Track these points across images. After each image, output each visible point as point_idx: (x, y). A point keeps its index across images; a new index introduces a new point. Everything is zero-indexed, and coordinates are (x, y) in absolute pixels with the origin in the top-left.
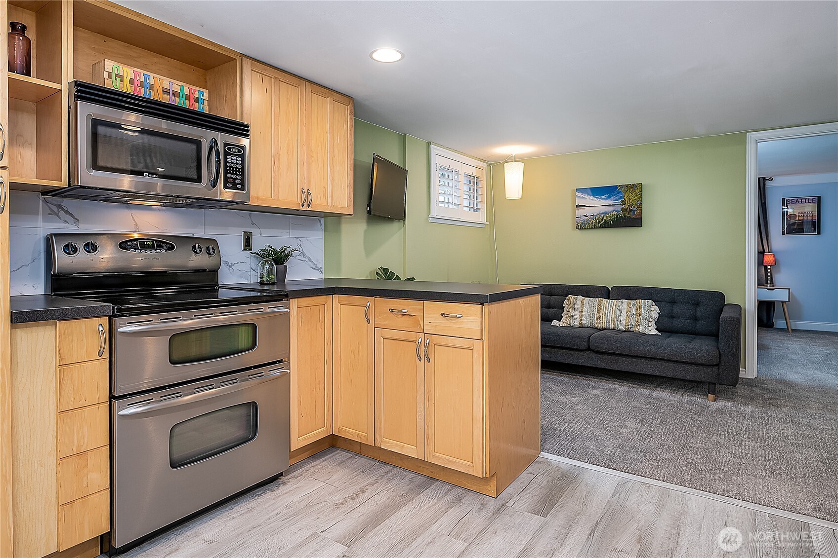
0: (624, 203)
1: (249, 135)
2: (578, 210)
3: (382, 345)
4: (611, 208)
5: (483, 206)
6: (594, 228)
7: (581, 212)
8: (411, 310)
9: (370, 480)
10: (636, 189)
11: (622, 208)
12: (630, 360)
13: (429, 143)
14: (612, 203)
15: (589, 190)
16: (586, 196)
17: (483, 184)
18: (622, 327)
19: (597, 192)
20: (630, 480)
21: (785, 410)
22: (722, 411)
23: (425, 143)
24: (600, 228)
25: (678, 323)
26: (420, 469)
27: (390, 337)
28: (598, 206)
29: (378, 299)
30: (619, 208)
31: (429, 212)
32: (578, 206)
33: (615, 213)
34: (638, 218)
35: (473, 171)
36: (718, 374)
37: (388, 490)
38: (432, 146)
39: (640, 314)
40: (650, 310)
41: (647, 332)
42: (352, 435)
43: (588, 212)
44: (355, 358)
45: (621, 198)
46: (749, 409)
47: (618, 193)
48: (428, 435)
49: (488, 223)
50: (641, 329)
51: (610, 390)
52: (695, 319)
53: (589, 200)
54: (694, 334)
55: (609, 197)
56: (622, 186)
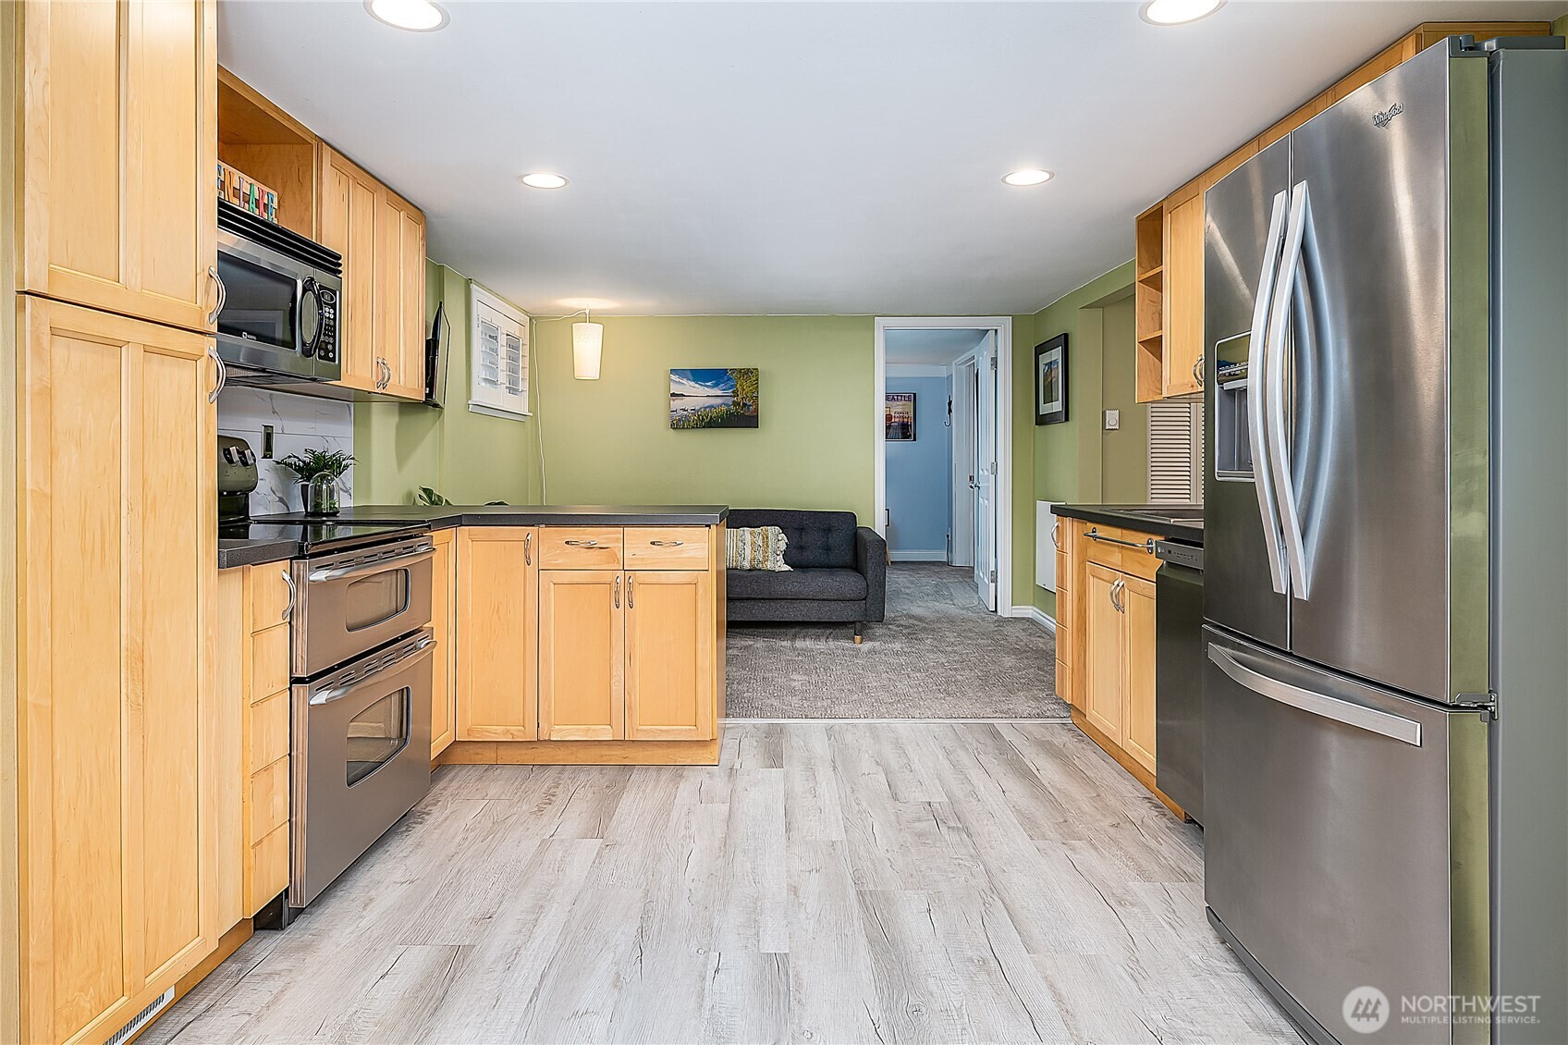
0: (735, 394)
1: (340, 272)
2: (674, 400)
3: (551, 597)
4: (719, 401)
5: (523, 386)
6: (696, 427)
7: (677, 404)
8: (604, 541)
9: (547, 785)
10: (749, 374)
11: (734, 401)
12: (767, 605)
13: (469, 281)
14: (720, 393)
15: (689, 372)
16: (684, 381)
17: (524, 351)
18: (747, 565)
19: (700, 375)
20: (835, 725)
21: (928, 641)
22: (873, 651)
23: (464, 282)
24: (703, 427)
25: (809, 556)
26: (604, 758)
27: (566, 581)
28: (701, 397)
29: (543, 529)
30: (730, 400)
31: (469, 396)
32: (673, 395)
33: (724, 408)
34: (753, 416)
35: (515, 330)
36: (866, 610)
37: (584, 786)
38: (473, 286)
39: (768, 547)
40: (777, 539)
41: (777, 569)
42: (496, 733)
43: (688, 404)
44: (499, 618)
45: (732, 386)
46: (897, 646)
47: (728, 380)
48: (630, 704)
49: (531, 414)
50: (769, 566)
51: (746, 647)
52: (828, 549)
53: (689, 387)
54: (830, 567)
55: (716, 385)
56: (733, 370)
